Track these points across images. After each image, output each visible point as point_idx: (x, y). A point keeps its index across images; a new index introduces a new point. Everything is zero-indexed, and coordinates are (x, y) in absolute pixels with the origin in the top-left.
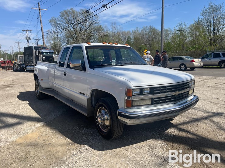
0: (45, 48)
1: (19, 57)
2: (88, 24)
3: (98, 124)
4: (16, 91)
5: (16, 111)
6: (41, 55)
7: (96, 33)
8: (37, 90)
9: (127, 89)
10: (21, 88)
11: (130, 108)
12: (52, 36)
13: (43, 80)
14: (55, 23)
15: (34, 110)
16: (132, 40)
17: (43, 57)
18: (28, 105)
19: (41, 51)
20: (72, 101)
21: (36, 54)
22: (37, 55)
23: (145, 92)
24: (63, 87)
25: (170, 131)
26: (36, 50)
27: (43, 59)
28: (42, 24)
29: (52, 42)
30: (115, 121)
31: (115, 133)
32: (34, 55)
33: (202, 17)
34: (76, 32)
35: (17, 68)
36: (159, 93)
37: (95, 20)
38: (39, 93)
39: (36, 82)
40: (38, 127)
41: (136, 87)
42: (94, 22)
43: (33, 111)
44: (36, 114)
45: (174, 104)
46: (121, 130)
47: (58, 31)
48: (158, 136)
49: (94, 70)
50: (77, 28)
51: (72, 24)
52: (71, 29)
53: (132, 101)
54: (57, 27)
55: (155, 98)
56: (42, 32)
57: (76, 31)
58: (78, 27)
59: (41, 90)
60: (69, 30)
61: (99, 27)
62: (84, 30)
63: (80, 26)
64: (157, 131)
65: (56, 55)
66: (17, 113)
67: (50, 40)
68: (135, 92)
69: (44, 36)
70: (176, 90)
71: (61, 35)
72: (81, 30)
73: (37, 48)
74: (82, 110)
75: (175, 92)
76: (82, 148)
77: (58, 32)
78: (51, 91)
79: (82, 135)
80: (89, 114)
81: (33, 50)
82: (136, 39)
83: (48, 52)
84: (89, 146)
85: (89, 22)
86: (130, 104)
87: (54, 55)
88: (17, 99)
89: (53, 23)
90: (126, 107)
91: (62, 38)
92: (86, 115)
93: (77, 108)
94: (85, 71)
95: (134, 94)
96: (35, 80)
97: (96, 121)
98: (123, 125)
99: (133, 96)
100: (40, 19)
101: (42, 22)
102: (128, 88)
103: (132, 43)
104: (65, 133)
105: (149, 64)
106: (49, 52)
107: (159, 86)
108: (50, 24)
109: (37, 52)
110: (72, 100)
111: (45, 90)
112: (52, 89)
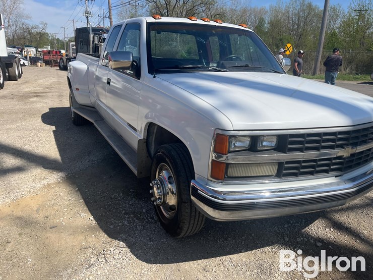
1: (72, 46)
3: (152, 199)
4: (44, 105)
5: (26, 144)
6: (103, 44)
7: (203, 8)
9: (218, 134)
10: (57, 100)
11: (220, 181)
12: (128, 12)
16: (266, 25)
18: (52, 133)
19: (102, 36)
21: (93, 41)
22: (96, 42)
23: (265, 143)
25: (316, 228)
26: (95, 34)
30: (185, 203)
31: (185, 229)
32: (91, 42)
34: (168, 6)
35: (65, 65)
36: (301, 150)
40: (48, 185)
41: (241, 132)
43: (56, 146)
45: (336, 177)
46: (199, 223)
47: (137, 3)
48: (287, 239)
49: (154, 77)
53: (228, 164)
55: (288, 163)
57: (168, 4)
59: (75, 109)
64: (286, 226)
66: (27, 148)
68: (238, 144)
70: (347, 145)
71: (143, 11)
72: (176, 3)
73: (97, 31)
75: (343, 148)
76: (112, 249)
77: (137, 5)
79: (125, 214)
80: (141, 173)
81: (89, 33)
82: (274, 24)
84: (129, 247)
86: (221, 172)
88: (40, 120)
90: (212, 176)
91: (144, 15)
92: (136, 172)
93: (124, 154)
94: (139, 80)
95: (235, 146)
97: (151, 192)
98: (204, 219)
99: (230, 152)
102: (220, 132)
103: (266, 30)
104: (92, 205)
105: (289, 72)
107: (302, 132)
109: (96, 38)
110: (120, 135)
111: (83, 108)
112: (94, 108)
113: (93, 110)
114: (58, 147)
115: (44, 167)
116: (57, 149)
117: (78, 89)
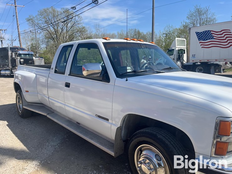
0: (23, 49)
2: (69, 25)
6: (19, 57)
7: (79, 34)
8: (19, 105)
12: (29, 37)
13: (28, 92)
14: (32, 21)
15: (17, 136)
17: (21, 60)
19: (18, 53)
20: (78, 125)
21: (12, 56)
22: (14, 57)
24: (63, 104)
26: (12, 51)
27: (20, 62)
28: (18, 23)
29: (29, 43)
32: (10, 57)
33: (188, 21)
34: (57, 33)
37: (78, 20)
38: (21, 110)
39: (18, 94)
42: (77, 23)
43: (17, 138)
44: (21, 144)
47: (36, 30)
50: (57, 28)
51: (52, 23)
52: (51, 29)
54: (35, 27)
56: (18, 31)
57: (56, 31)
58: (59, 28)
59: (25, 106)
60: (49, 30)
61: (83, 29)
62: (65, 31)
63: (61, 27)
65: (37, 57)
67: (27, 42)
69: (21, 37)
71: (40, 36)
72: (62, 31)
73: (14, 49)
74: (101, 144)
77: (36, 32)
78: (41, 106)
81: (8, 51)
83: (26, 54)
85: (71, 22)
87: (34, 58)
89: (30, 22)
90: (215, 154)
91: (41, 39)
92: (112, 154)
93: (92, 139)
94: (109, 83)
96: (16, 91)
97: (139, 169)
100: (16, 17)
101: (18, 20)
102: (223, 119)
106: (28, 54)
108: (27, 23)
109: (13, 54)
110: (77, 123)
111: (31, 105)
112: (43, 104)
113: (41, 105)
114: (19, 139)
115: (16, 158)
116: (19, 141)
117: (27, 91)
